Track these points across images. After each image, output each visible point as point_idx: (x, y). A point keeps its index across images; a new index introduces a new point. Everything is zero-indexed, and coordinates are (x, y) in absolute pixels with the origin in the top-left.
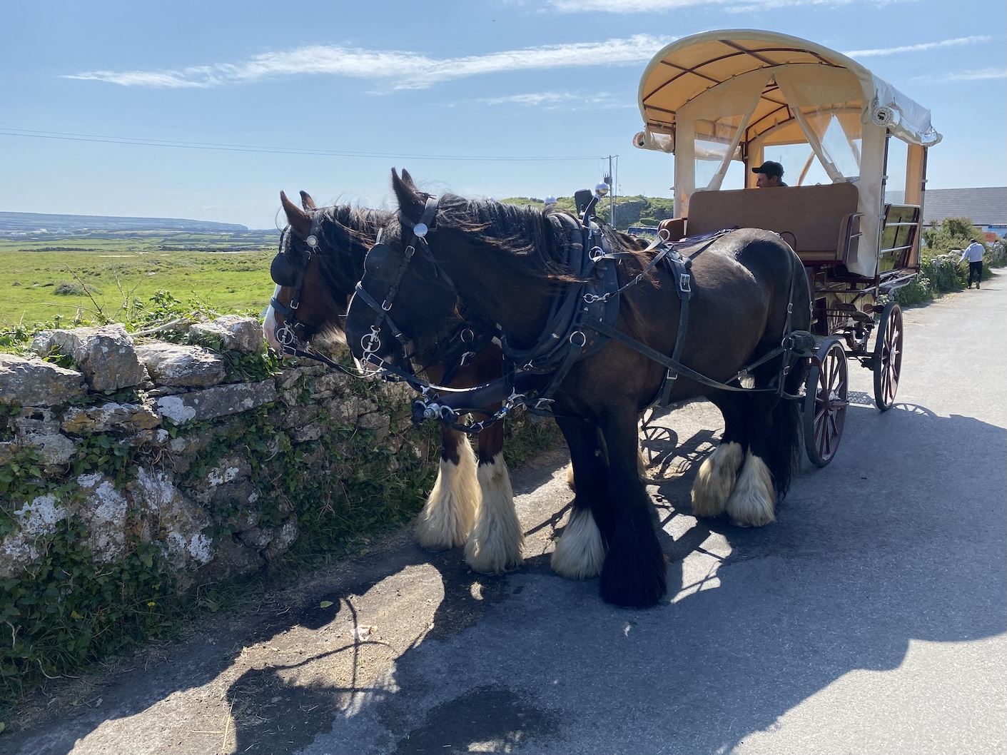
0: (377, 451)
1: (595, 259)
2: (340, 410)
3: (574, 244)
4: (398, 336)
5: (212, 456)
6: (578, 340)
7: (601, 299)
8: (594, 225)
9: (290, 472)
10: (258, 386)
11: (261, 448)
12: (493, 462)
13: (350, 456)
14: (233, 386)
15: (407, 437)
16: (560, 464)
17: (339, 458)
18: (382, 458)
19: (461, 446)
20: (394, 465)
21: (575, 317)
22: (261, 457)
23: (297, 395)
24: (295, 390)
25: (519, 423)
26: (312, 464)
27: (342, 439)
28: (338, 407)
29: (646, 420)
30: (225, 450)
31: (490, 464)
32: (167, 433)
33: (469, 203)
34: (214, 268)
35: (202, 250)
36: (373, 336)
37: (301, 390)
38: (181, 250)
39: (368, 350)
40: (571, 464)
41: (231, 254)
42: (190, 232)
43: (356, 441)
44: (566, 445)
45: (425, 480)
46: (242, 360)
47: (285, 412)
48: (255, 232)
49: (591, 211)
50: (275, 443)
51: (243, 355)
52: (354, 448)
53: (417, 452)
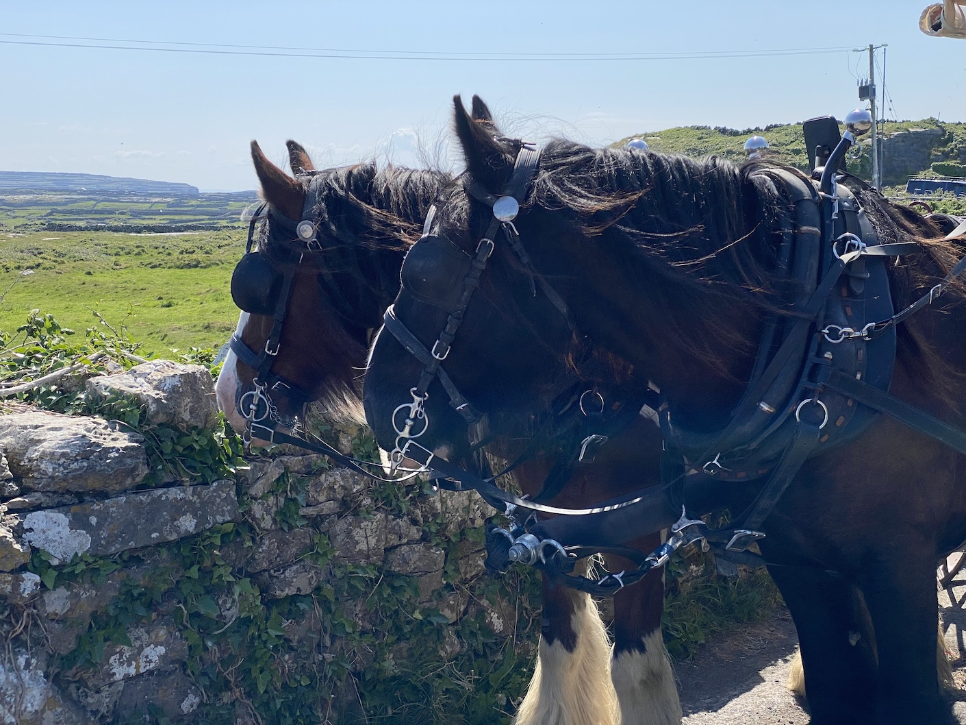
0: (420, 617)
1: (846, 258)
2: (352, 538)
3: (805, 228)
4: (461, 407)
5: (118, 624)
6: (811, 414)
7: (858, 334)
8: (843, 190)
9: (258, 655)
10: (206, 492)
11: (207, 609)
12: (642, 649)
13: (369, 626)
14: (160, 492)
15: (477, 592)
16: (779, 653)
17: (349, 630)
18: (430, 630)
19: (579, 614)
20: (452, 645)
21: (806, 371)
22: (204, 625)
23: (274, 509)
24: (272, 500)
25: (693, 567)
26: (299, 642)
27: (354, 593)
28: (349, 534)
29: (951, 568)
30: (142, 611)
31: (636, 653)
32: (37, 578)
33: (599, 154)
34: (138, 262)
35: (116, 230)
36: (415, 407)
37: (282, 500)
38: (81, 229)
39: (405, 433)
40: (798, 654)
41: (167, 238)
42: (98, 197)
43: (381, 598)
44: (788, 615)
45: (509, 676)
46: (178, 444)
47: (253, 540)
48: (210, 198)
49: (837, 164)
50: (234, 601)
51: (182, 435)
52: (377, 611)
53: (495, 620)
